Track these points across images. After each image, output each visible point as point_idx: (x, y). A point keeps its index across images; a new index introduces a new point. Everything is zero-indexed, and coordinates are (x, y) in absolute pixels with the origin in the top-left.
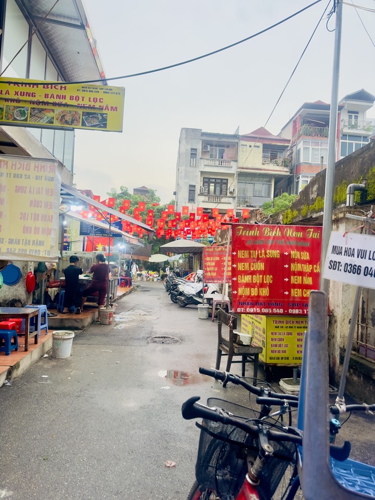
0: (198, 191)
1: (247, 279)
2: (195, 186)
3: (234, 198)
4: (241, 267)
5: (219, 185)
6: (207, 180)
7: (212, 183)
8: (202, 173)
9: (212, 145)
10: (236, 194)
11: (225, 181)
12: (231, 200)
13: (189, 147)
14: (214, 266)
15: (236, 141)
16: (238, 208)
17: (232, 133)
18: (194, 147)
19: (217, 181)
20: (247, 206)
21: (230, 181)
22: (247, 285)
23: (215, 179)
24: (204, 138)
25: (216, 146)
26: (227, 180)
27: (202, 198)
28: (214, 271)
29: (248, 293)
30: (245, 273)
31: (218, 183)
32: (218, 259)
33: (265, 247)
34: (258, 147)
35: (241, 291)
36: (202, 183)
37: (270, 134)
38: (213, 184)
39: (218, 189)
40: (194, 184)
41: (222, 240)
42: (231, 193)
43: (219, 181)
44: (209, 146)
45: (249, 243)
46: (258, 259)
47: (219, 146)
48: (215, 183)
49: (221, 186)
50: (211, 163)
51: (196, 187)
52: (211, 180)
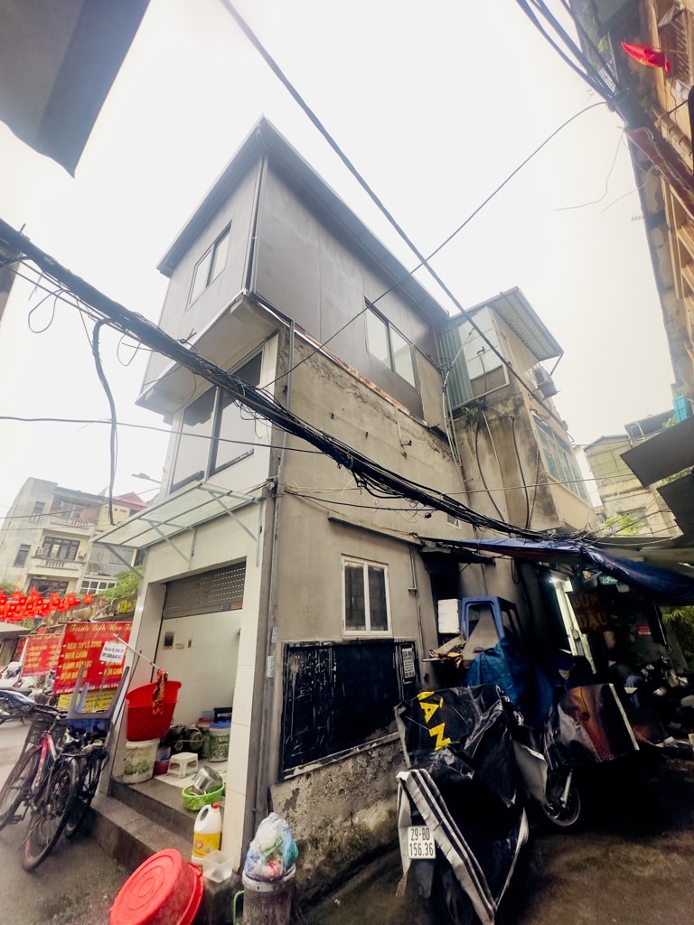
0: (32, 552)
1: (71, 665)
2: (29, 546)
3: (83, 564)
4: (67, 656)
5: (66, 547)
6: (50, 539)
7: (57, 543)
8: (45, 531)
9: (67, 501)
10: (87, 560)
11: (76, 543)
12: (78, 566)
13: (34, 500)
14: (39, 657)
15: (100, 502)
16: (87, 576)
17: (97, 493)
18: (42, 501)
19: (65, 542)
20: (99, 574)
21: (83, 543)
22: (71, 671)
23: (63, 540)
24: (59, 493)
25: (73, 503)
26: (79, 542)
27: (38, 562)
28: (36, 662)
29: (69, 677)
30: (71, 661)
31: (66, 545)
32: (45, 648)
33: (91, 639)
34: (125, 512)
35: (64, 676)
36: (42, 543)
37: (141, 501)
38: (58, 546)
39: (64, 551)
40: (29, 544)
41: (54, 623)
42: (80, 557)
43: (68, 542)
44: (63, 503)
45: (78, 638)
46: (84, 648)
47: (77, 504)
48: (61, 545)
49: (69, 548)
50: (62, 521)
51: (32, 547)
52: (56, 541)
